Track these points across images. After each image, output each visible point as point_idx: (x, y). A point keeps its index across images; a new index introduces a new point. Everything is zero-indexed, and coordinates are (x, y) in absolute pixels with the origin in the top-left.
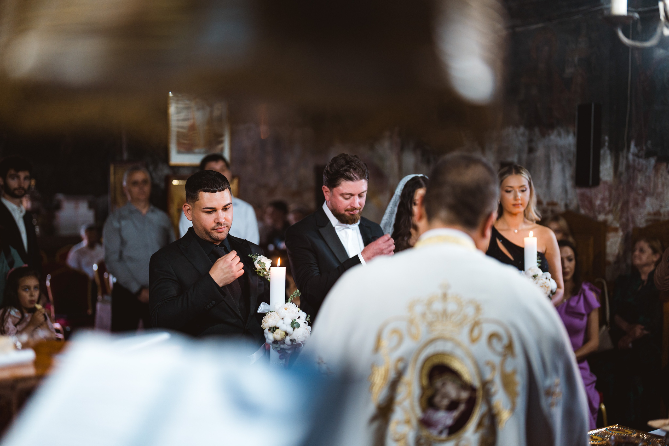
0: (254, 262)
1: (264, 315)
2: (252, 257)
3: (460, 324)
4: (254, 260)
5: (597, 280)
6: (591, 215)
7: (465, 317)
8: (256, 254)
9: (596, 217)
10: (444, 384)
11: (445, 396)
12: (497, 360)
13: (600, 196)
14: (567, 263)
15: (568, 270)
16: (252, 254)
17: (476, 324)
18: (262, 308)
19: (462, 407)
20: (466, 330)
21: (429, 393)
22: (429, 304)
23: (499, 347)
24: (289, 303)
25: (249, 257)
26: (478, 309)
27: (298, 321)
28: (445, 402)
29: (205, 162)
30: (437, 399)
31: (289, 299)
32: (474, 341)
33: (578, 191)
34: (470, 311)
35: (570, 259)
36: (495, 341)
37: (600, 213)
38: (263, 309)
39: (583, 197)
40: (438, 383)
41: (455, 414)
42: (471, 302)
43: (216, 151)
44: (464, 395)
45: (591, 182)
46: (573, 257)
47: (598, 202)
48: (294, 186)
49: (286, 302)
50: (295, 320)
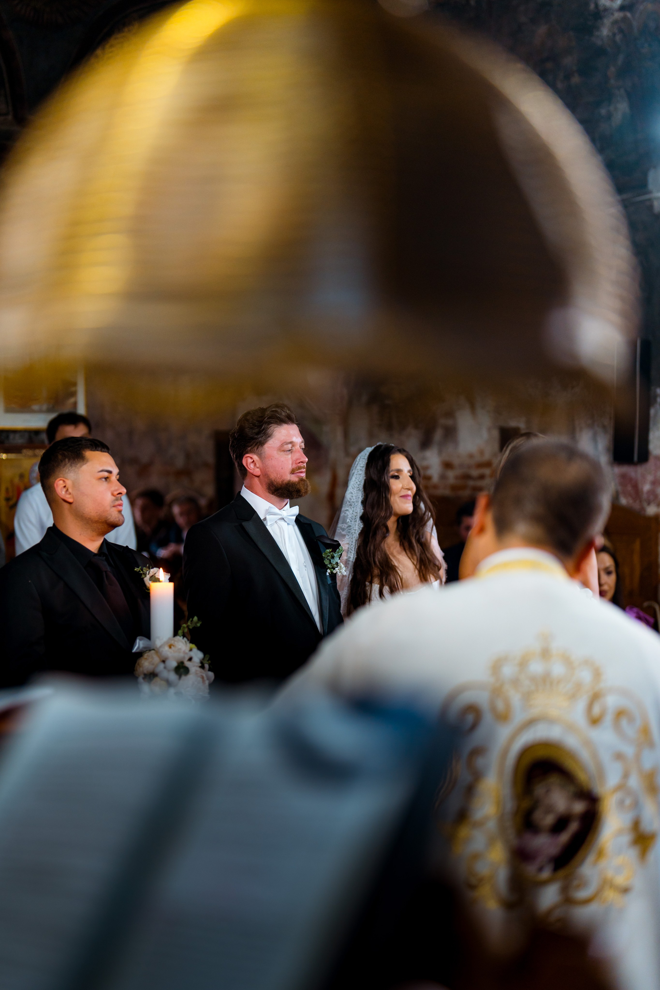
0: (143, 578)
1: (140, 654)
2: (140, 571)
3: (573, 697)
4: (143, 576)
5: (646, 604)
6: (636, 506)
7: (579, 686)
8: (148, 565)
9: (643, 509)
10: (548, 791)
11: (549, 809)
12: (629, 750)
13: (650, 478)
14: (605, 578)
15: (605, 588)
16: (140, 567)
17: (595, 697)
18: (139, 644)
19: (574, 827)
20: (581, 706)
21: (526, 804)
22: (523, 663)
23: (630, 731)
24: (178, 638)
25: (136, 571)
26: (597, 674)
27: (187, 664)
28: (549, 820)
29: (54, 426)
30: (538, 815)
31: (180, 632)
32: (595, 721)
33: (618, 470)
34: (586, 676)
35: (609, 573)
36: (624, 722)
37: (649, 504)
38: (141, 646)
39: (624, 479)
40: (539, 790)
41: (564, 837)
42: (588, 662)
43: (66, 409)
44: (579, 807)
45: (636, 458)
46: (613, 568)
47: (646, 487)
48: (180, 462)
49: (175, 634)
50: (182, 663)
